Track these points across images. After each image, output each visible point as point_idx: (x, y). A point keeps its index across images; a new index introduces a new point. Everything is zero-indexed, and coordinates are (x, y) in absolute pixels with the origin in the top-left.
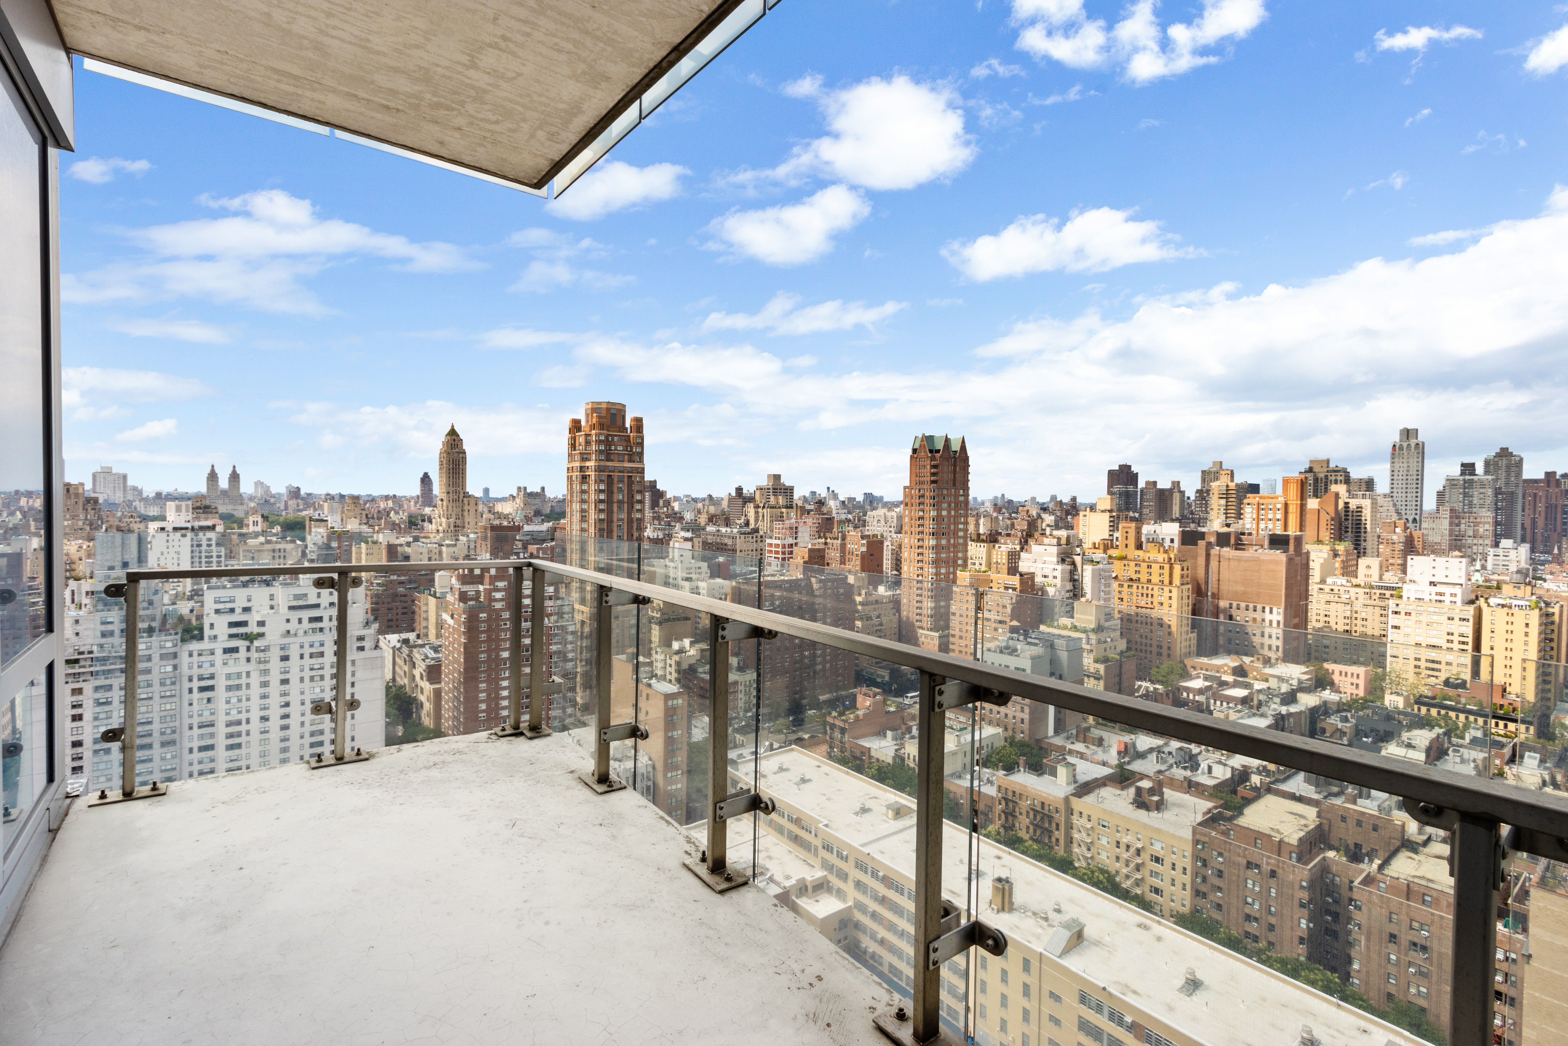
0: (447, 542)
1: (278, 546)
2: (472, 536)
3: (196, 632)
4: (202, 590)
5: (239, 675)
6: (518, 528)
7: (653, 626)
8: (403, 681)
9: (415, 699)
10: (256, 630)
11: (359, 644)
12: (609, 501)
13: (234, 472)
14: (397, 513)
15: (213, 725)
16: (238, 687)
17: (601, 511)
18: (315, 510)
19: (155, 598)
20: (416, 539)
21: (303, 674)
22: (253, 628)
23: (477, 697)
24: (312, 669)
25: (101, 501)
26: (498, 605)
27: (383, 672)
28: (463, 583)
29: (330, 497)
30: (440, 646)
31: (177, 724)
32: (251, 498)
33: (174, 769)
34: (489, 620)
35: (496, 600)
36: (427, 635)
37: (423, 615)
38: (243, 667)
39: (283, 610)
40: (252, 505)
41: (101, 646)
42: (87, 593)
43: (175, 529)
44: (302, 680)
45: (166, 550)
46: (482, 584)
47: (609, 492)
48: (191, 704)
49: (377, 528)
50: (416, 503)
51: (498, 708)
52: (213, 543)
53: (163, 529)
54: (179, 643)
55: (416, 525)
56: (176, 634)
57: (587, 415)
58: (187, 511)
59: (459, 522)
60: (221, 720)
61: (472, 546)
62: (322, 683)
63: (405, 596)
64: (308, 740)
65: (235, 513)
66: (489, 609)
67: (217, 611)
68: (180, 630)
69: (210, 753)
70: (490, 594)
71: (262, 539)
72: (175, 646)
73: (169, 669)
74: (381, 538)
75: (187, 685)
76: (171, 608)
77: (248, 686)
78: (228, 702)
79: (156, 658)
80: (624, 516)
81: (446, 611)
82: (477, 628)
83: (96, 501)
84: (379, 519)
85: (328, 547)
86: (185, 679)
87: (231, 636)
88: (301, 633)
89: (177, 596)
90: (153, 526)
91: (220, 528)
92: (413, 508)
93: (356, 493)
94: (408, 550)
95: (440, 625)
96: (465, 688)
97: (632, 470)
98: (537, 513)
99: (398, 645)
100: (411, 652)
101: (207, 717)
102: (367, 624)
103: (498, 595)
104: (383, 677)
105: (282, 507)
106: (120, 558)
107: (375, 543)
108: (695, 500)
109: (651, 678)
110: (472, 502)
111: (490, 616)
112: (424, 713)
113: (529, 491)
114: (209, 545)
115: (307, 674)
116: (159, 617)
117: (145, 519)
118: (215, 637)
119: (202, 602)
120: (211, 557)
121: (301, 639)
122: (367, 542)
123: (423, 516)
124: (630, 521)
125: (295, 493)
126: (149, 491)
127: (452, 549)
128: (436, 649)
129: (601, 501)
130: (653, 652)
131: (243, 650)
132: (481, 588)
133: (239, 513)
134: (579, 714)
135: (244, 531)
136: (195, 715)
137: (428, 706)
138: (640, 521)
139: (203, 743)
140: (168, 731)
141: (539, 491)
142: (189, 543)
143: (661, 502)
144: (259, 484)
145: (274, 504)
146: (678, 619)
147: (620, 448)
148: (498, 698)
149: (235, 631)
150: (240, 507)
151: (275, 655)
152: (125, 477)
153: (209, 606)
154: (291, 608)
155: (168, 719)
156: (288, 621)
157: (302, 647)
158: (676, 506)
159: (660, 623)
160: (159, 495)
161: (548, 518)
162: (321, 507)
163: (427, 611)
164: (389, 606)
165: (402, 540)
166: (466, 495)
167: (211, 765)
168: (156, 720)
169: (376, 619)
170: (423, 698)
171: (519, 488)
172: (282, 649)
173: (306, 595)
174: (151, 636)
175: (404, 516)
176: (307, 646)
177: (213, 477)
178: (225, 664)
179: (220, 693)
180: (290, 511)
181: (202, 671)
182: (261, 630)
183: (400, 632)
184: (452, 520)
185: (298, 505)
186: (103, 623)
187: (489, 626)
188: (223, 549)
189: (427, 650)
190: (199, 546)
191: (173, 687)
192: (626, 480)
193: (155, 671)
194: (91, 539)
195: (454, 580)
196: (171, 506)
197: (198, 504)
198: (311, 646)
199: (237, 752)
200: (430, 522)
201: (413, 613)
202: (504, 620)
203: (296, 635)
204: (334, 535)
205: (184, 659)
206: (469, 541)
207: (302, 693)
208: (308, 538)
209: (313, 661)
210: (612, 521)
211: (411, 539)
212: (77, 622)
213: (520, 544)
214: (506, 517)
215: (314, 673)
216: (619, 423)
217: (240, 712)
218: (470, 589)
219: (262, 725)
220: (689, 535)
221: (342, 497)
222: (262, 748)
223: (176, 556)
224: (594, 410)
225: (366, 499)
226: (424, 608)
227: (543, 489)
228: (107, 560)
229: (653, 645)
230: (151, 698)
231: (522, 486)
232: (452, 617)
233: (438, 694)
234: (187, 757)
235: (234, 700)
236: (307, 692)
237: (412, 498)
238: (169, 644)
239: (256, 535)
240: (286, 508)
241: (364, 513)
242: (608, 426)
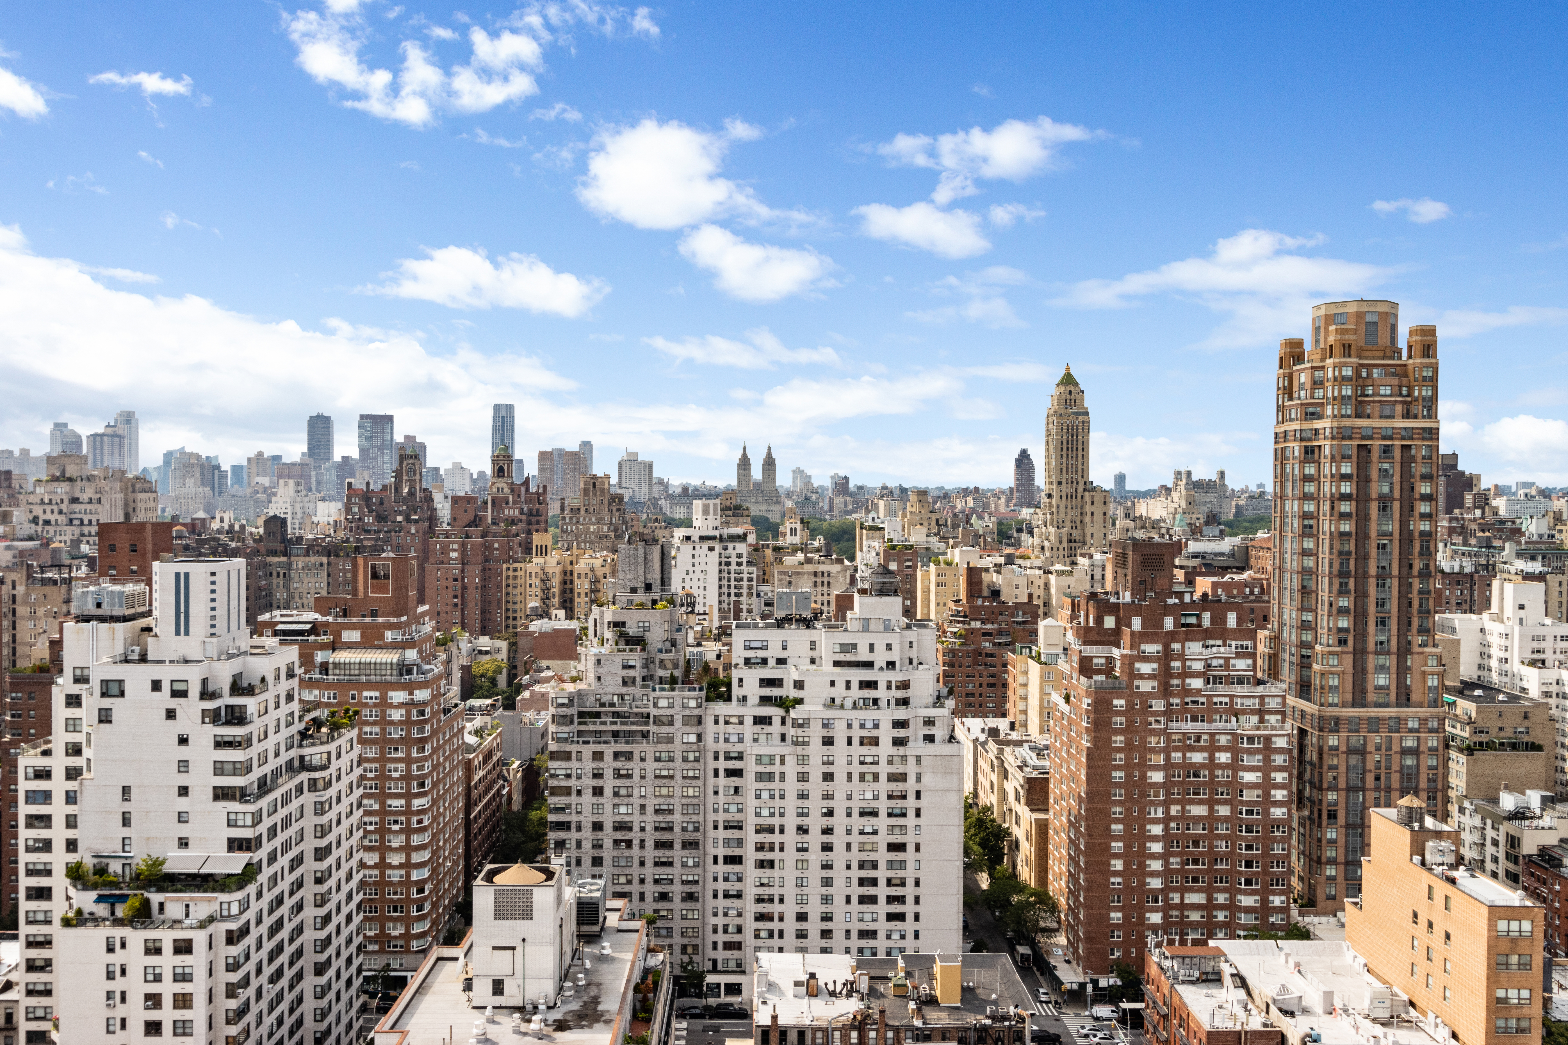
0: (1058, 567)
1: (821, 568)
2: (1097, 557)
3: (723, 689)
4: (730, 627)
5: (772, 758)
6: (1177, 548)
7: (1453, 754)
8: (988, 798)
9: (1007, 833)
10: (793, 693)
11: (927, 731)
12: (1361, 498)
13: (769, 455)
14: (980, 517)
15: (740, 828)
16: (770, 776)
17: (1344, 516)
18: (868, 511)
19: (679, 636)
20: (1010, 560)
21: (850, 769)
22: (788, 691)
23: (1108, 847)
24: (862, 763)
25: (626, 499)
26: (1146, 686)
27: (961, 781)
28: (1086, 643)
29: (886, 492)
30: (1047, 748)
31: (700, 818)
32: (789, 494)
33: (697, 882)
34: (1129, 709)
35: (1142, 677)
36: (1025, 725)
37: (1021, 691)
38: (777, 749)
39: (827, 665)
40: (790, 504)
41: (622, 697)
42: (609, 623)
43: (702, 538)
44: (849, 776)
45: (691, 569)
46: (1118, 647)
47: (1362, 478)
48: (716, 793)
49: (951, 542)
50: (1008, 501)
51: (1144, 873)
52: (744, 560)
53: (688, 538)
54: (704, 703)
55: (1009, 538)
56: (701, 689)
57: (1317, 330)
58: (715, 514)
59: (1076, 534)
60: (751, 822)
61: (1098, 577)
62: (874, 785)
63: (992, 655)
64: (856, 874)
65: (769, 516)
66: (1131, 693)
67: (747, 661)
68: (705, 685)
69: (736, 868)
70: (1131, 665)
71: (800, 556)
72: (699, 706)
73: (693, 738)
74: (956, 555)
75: (712, 765)
76: (696, 650)
77: (782, 775)
78: (758, 797)
79: (678, 722)
80: (1393, 526)
81: (1056, 688)
82: (1109, 723)
83: (620, 497)
84: (955, 526)
85: (885, 571)
86: (710, 756)
87: (764, 699)
88: (849, 703)
89: (702, 633)
90: (679, 533)
91: (752, 539)
92: (1003, 509)
93: (922, 486)
94: (996, 578)
95: (1047, 712)
96: (1087, 827)
97: (1409, 433)
98: (1212, 519)
99: (982, 737)
100: (1001, 751)
101: (733, 816)
102: (938, 699)
103: (1146, 668)
104: (960, 790)
105: (826, 508)
106: (642, 578)
107: (949, 564)
108: (1546, 494)
109: (1454, 866)
110: (1098, 498)
111: (1130, 706)
112: (1021, 858)
113: (1195, 478)
114: (739, 564)
115: (856, 769)
116: (682, 663)
117: (671, 523)
118: (745, 698)
119: (730, 644)
120: (742, 579)
121: (849, 714)
122: (938, 563)
123: (1020, 522)
124: (1406, 537)
125: (842, 485)
126: (676, 482)
127: (1066, 580)
128: (1040, 752)
129: (1344, 497)
130: (1454, 809)
131: (776, 721)
132: (1116, 652)
133: (774, 518)
134: (1294, 911)
135: (780, 543)
136: (721, 810)
137: (1026, 849)
138: (1428, 537)
139: (730, 852)
140: (691, 827)
141: (1214, 477)
142: (717, 560)
143: (1468, 499)
144: (799, 473)
145: (816, 502)
146: (1514, 747)
147: (1385, 390)
148: (1145, 855)
149: (768, 691)
150: (775, 508)
151: (816, 733)
152: (651, 466)
153: (739, 653)
154: (837, 664)
155: (691, 810)
156: (833, 683)
157: (850, 726)
158: (1501, 504)
159: (1469, 751)
160: (685, 489)
161: (1231, 528)
162: (876, 507)
163: (1025, 685)
164: (969, 671)
165: (988, 562)
166: (1089, 487)
167: (738, 886)
168: (678, 809)
169: (951, 692)
170: (1019, 833)
171: (1178, 474)
172: (825, 726)
173: (854, 646)
174: (673, 690)
175: (990, 522)
176: (856, 725)
177: (744, 463)
178: (755, 740)
179: (749, 782)
180: (836, 513)
181: (729, 747)
182: (799, 694)
183: (984, 716)
184: (1065, 530)
185: (846, 505)
186: (625, 667)
187: (1130, 723)
188: (755, 569)
189: (1025, 752)
190: (728, 564)
191: (696, 765)
192: (1397, 454)
193: (677, 740)
194: (615, 551)
195: (1070, 636)
196: (698, 504)
197: (728, 503)
198: (862, 726)
199: (768, 872)
200: (1031, 533)
201: (1005, 685)
202: (1155, 714)
203: (842, 706)
204: (892, 550)
205: (709, 727)
206: (1092, 566)
207: (849, 798)
208: (859, 555)
209: (865, 750)
210: (1367, 537)
211: (1001, 560)
212: (599, 662)
213: (1180, 575)
214: (1156, 525)
215: (864, 769)
216: (1383, 339)
217: (772, 815)
218: (1098, 654)
219: (799, 838)
220: (1536, 567)
221: (903, 491)
222: (798, 873)
223: (702, 577)
224: (1329, 319)
225: (936, 494)
226: (1021, 679)
227: (1222, 474)
228: (629, 580)
229: (1452, 794)
230: (672, 777)
231: (1183, 469)
232: (1067, 699)
233: (1042, 828)
234: (712, 868)
235: (765, 795)
236: (855, 796)
237: (1002, 492)
238: (692, 703)
239: (795, 549)
240: (831, 509)
241: (934, 517)
242: (1360, 349)
